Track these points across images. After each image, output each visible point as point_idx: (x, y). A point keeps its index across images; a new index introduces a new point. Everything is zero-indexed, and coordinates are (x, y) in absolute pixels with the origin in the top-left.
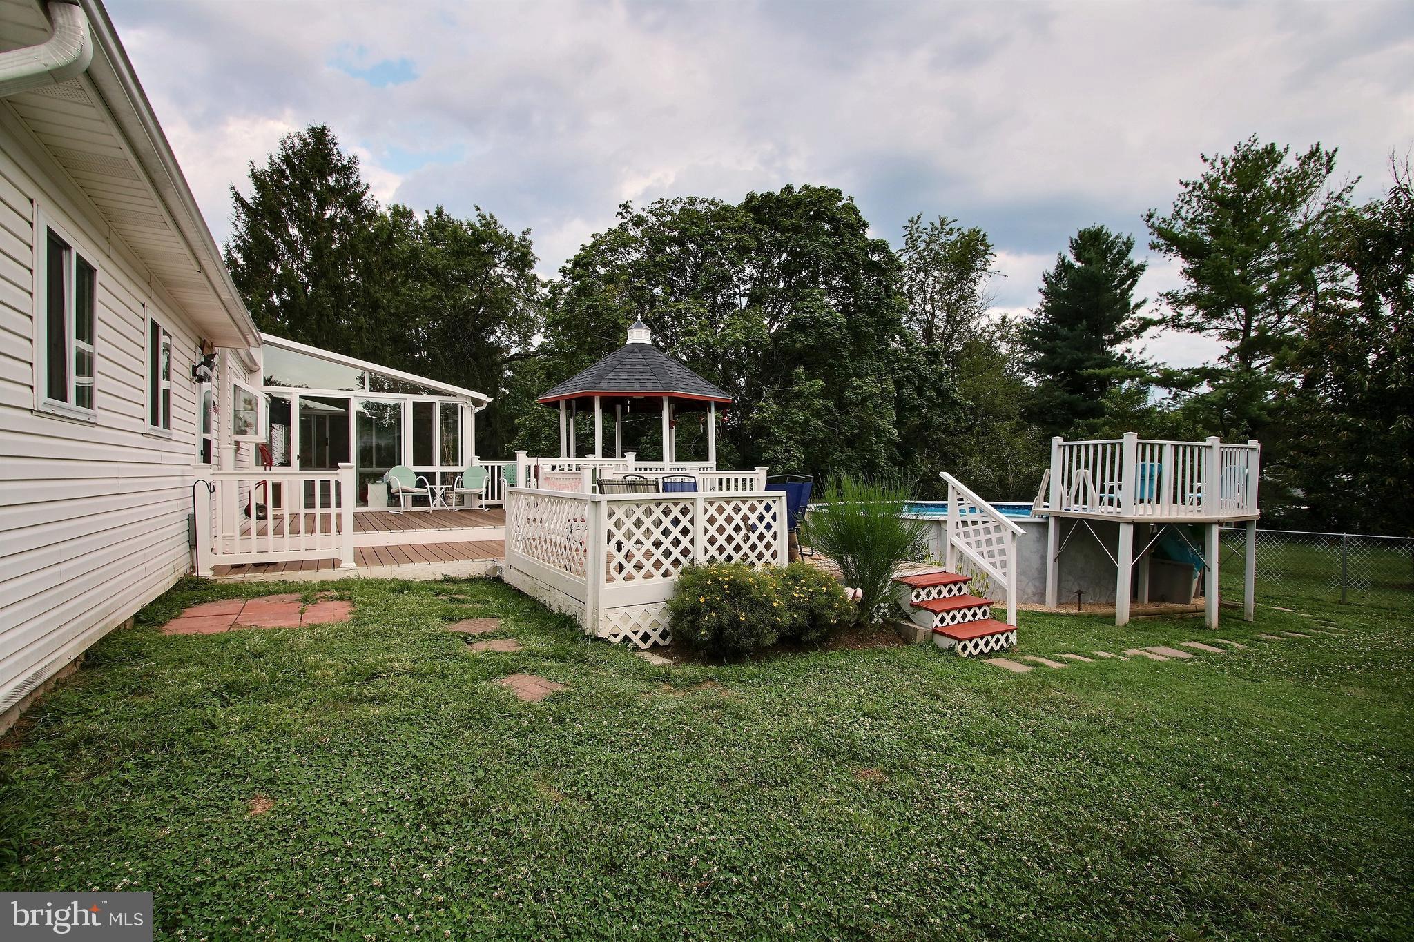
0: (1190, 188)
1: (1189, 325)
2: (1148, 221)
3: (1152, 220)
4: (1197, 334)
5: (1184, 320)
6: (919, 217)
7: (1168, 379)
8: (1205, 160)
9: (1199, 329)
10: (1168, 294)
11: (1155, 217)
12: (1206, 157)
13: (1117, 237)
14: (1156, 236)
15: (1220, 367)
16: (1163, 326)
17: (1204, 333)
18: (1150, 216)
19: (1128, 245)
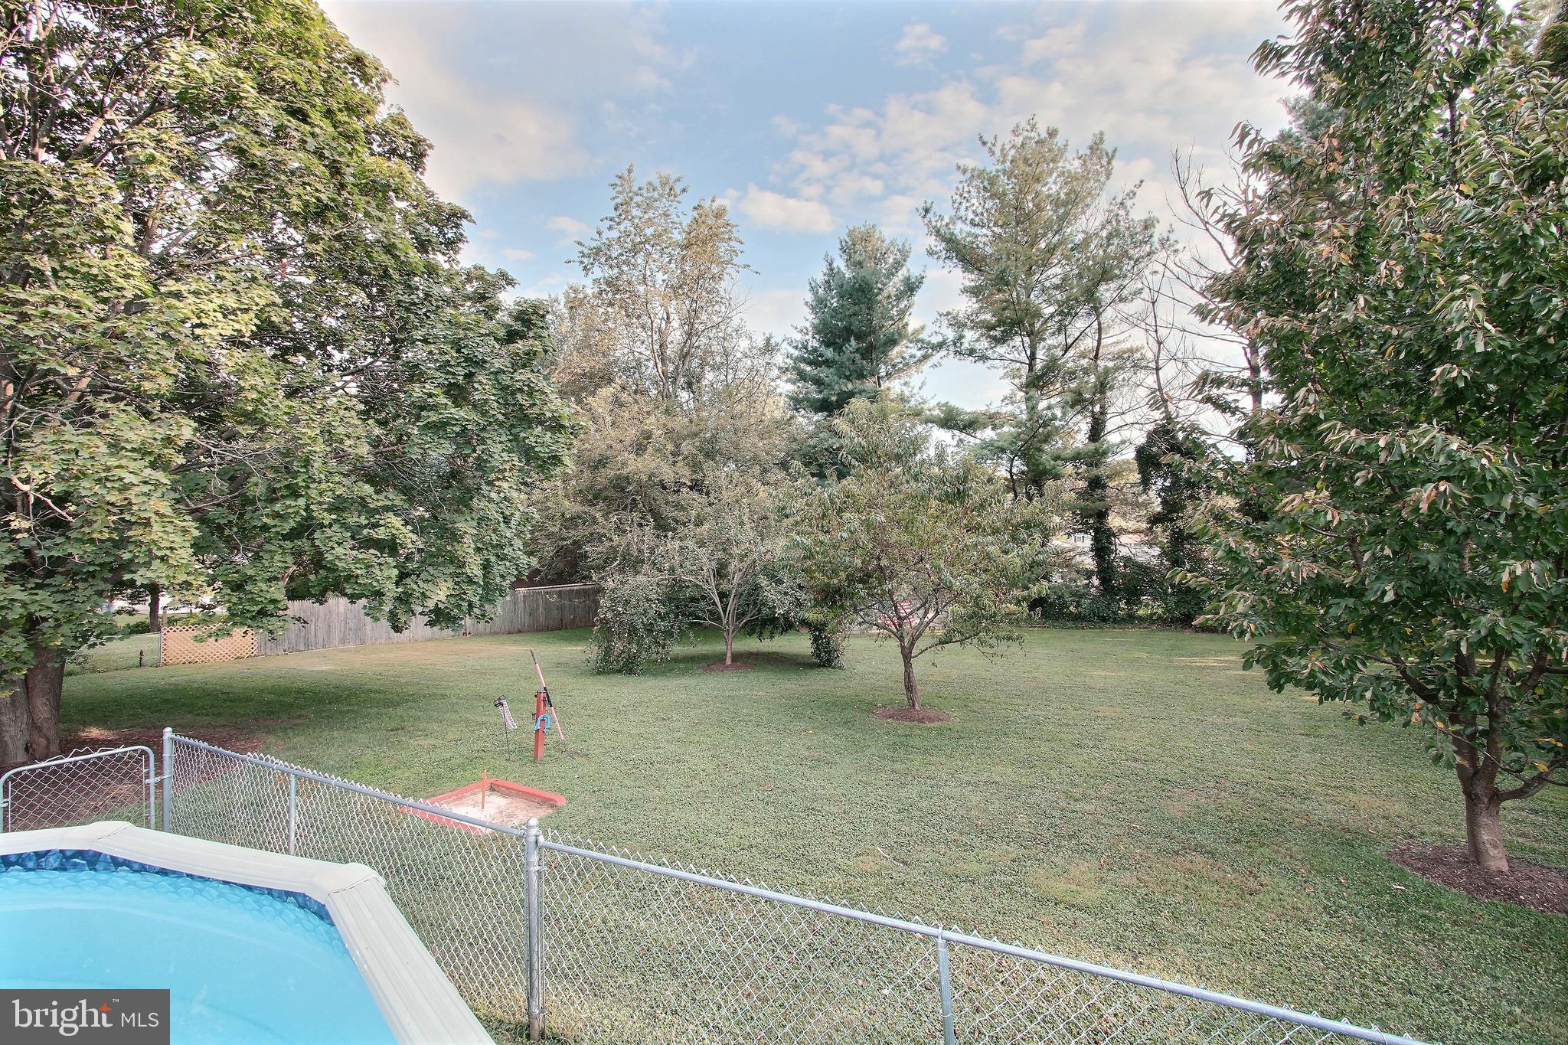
0: (968, 175)
1: (971, 352)
2: (924, 217)
3: (928, 216)
4: (980, 364)
5: (966, 345)
6: (630, 171)
7: (950, 420)
8: (984, 143)
9: (984, 358)
10: (948, 314)
11: (932, 212)
12: (985, 139)
13: (892, 243)
14: (933, 237)
15: (1004, 410)
16: (943, 352)
17: (989, 363)
18: (927, 211)
19: (905, 254)
